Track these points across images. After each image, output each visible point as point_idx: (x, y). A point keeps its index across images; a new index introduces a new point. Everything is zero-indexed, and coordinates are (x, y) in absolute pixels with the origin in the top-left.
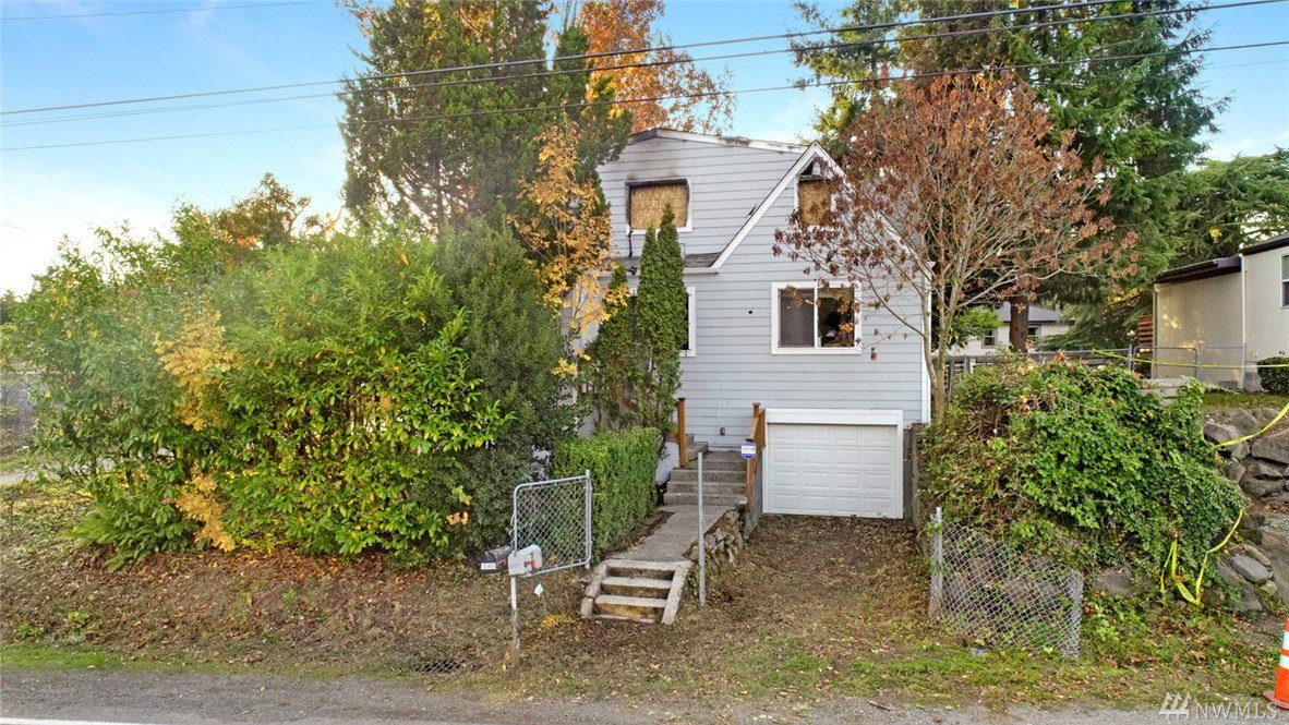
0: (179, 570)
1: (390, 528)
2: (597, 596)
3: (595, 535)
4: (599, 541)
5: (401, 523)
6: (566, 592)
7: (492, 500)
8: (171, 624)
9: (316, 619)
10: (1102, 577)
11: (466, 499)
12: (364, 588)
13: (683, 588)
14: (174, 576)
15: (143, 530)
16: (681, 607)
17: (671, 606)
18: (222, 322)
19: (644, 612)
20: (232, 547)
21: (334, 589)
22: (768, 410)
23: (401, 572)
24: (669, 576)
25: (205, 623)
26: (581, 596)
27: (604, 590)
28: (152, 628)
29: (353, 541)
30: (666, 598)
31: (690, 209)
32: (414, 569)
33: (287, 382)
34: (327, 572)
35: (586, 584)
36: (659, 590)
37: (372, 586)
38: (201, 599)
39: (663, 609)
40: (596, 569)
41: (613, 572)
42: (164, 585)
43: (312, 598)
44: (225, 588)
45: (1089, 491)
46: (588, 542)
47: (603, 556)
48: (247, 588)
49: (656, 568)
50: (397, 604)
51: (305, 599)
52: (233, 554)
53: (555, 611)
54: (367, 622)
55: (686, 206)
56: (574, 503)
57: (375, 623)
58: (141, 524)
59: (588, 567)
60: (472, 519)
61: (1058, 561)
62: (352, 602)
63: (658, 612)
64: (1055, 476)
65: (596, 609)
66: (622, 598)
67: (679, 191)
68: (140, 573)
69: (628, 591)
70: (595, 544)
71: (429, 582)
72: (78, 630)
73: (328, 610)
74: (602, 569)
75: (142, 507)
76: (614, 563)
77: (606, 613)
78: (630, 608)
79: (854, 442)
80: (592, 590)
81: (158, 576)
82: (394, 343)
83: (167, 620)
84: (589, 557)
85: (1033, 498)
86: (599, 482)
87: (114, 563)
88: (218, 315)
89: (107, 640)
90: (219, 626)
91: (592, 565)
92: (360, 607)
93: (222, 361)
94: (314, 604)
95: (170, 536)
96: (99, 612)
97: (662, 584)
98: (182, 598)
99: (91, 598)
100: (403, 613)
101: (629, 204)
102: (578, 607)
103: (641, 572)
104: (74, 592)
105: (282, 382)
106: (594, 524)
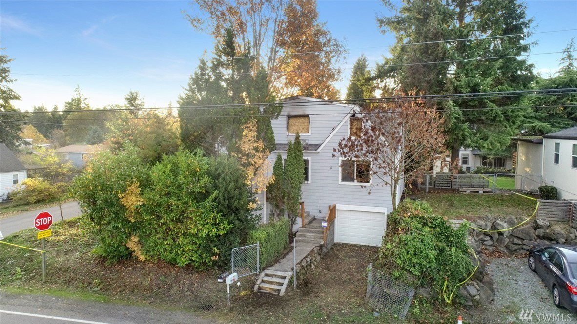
0: (128, 266)
1: (194, 259)
2: (260, 284)
3: (261, 263)
4: (262, 265)
5: (197, 258)
6: (250, 282)
7: (226, 251)
8: (126, 286)
9: (170, 287)
10: (421, 291)
11: (217, 251)
12: (186, 277)
13: (288, 283)
14: (126, 268)
15: (116, 253)
16: (287, 289)
17: (283, 289)
18: (140, 186)
19: (275, 290)
20: (144, 260)
21: (176, 277)
22: (337, 205)
23: (197, 272)
24: (284, 278)
25: (136, 286)
26: (254, 283)
27: (263, 281)
28: (120, 287)
29: (183, 261)
30: (282, 286)
31: (310, 127)
32: (202, 271)
33: (160, 211)
34: (175, 270)
35: (257, 280)
36: (280, 283)
37: (188, 276)
38: (135, 278)
39: (280, 290)
40: (261, 274)
41: (267, 275)
42: (123, 272)
43: (169, 280)
44: (142, 274)
45: (417, 263)
46: (258, 266)
47: (264, 269)
48: (149, 274)
49: (281, 275)
50: (196, 283)
51: (167, 280)
52: (144, 262)
53: (245, 289)
54: (186, 290)
55: (309, 125)
56: (254, 252)
57: (189, 290)
58: (115, 251)
59: (258, 273)
60: (220, 258)
61: (407, 285)
62: (181, 282)
63: (279, 291)
64: (405, 258)
65: (260, 288)
66: (268, 284)
67: (307, 119)
68: (116, 267)
69: (271, 283)
70: (260, 265)
71: (206, 276)
72: (97, 286)
73: (174, 285)
74: (263, 274)
75: (115, 246)
76: (267, 272)
77: (263, 290)
78: (270, 289)
79: (369, 218)
80: (258, 282)
81: (121, 268)
82: (194, 199)
83: (124, 285)
84: (258, 270)
85: (399, 264)
86: (262, 245)
87: (107, 264)
88: (138, 184)
89: (106, 290)
90: (140, 288)
91: (259, 273)
92: (184, 284)
93: (140, 201)
94: (170, 282)
95: (124, 255)
96: (103, 280)
97: (281, 281)
98: (129, 277)
99: (101, 275)
100: (197, 287)
101: (288, 123)
102: (253, 288)
103: (276, 276)
104: (95, 272)
105: (158, 211)
106: (260, 259)
